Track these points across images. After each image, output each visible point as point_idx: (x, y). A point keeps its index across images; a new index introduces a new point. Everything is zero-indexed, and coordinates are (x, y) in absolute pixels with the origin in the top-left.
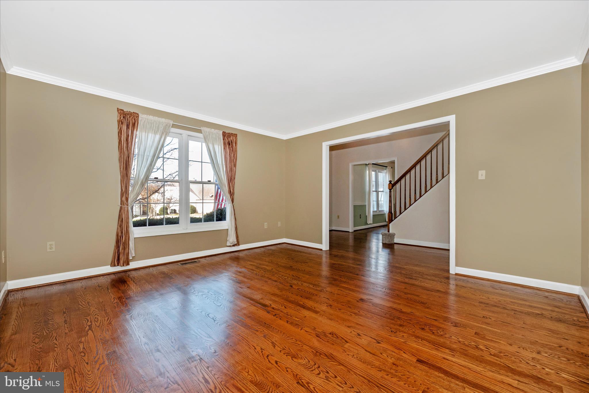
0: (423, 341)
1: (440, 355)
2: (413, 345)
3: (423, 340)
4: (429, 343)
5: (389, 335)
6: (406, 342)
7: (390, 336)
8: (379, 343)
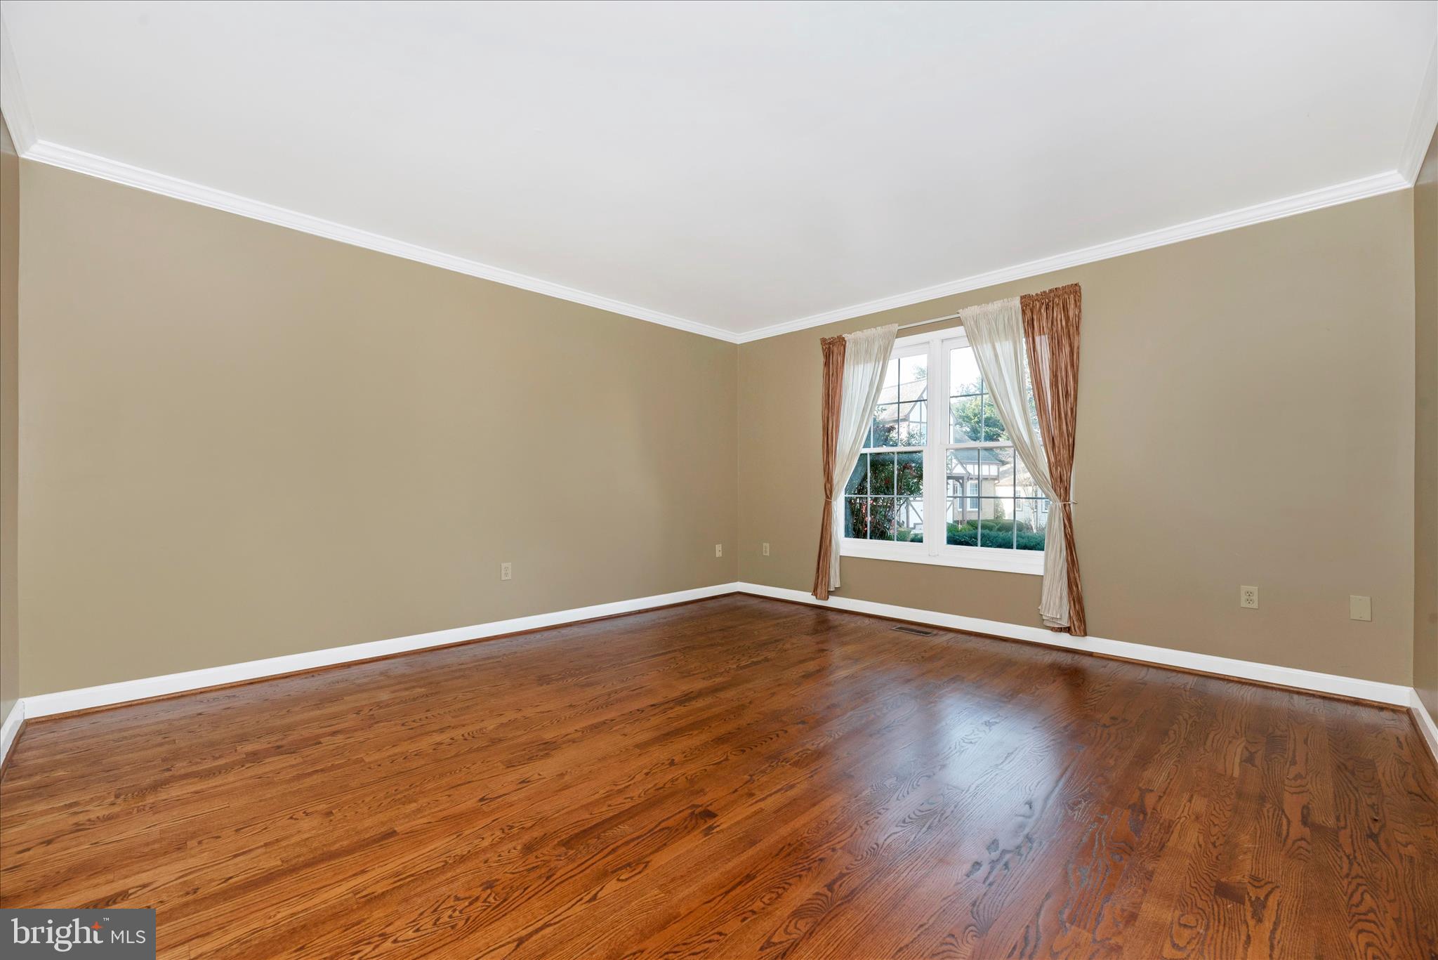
0: (443, 864)
1: (379, 871)
2: (442, 842)
3: (443, 866)
4: (427, 871)
5: (500, 819)
6: (458, 836)
7: (497, 819)
8: (482, 800)
